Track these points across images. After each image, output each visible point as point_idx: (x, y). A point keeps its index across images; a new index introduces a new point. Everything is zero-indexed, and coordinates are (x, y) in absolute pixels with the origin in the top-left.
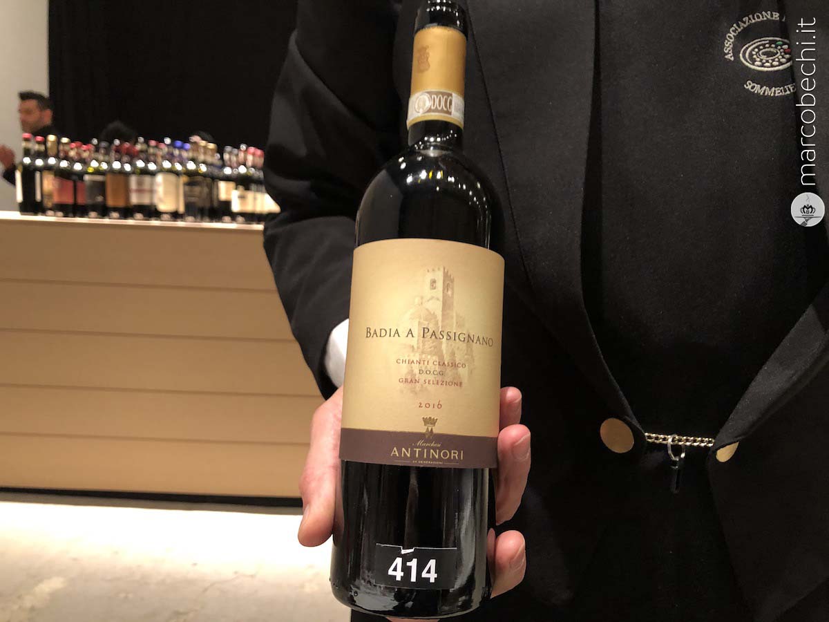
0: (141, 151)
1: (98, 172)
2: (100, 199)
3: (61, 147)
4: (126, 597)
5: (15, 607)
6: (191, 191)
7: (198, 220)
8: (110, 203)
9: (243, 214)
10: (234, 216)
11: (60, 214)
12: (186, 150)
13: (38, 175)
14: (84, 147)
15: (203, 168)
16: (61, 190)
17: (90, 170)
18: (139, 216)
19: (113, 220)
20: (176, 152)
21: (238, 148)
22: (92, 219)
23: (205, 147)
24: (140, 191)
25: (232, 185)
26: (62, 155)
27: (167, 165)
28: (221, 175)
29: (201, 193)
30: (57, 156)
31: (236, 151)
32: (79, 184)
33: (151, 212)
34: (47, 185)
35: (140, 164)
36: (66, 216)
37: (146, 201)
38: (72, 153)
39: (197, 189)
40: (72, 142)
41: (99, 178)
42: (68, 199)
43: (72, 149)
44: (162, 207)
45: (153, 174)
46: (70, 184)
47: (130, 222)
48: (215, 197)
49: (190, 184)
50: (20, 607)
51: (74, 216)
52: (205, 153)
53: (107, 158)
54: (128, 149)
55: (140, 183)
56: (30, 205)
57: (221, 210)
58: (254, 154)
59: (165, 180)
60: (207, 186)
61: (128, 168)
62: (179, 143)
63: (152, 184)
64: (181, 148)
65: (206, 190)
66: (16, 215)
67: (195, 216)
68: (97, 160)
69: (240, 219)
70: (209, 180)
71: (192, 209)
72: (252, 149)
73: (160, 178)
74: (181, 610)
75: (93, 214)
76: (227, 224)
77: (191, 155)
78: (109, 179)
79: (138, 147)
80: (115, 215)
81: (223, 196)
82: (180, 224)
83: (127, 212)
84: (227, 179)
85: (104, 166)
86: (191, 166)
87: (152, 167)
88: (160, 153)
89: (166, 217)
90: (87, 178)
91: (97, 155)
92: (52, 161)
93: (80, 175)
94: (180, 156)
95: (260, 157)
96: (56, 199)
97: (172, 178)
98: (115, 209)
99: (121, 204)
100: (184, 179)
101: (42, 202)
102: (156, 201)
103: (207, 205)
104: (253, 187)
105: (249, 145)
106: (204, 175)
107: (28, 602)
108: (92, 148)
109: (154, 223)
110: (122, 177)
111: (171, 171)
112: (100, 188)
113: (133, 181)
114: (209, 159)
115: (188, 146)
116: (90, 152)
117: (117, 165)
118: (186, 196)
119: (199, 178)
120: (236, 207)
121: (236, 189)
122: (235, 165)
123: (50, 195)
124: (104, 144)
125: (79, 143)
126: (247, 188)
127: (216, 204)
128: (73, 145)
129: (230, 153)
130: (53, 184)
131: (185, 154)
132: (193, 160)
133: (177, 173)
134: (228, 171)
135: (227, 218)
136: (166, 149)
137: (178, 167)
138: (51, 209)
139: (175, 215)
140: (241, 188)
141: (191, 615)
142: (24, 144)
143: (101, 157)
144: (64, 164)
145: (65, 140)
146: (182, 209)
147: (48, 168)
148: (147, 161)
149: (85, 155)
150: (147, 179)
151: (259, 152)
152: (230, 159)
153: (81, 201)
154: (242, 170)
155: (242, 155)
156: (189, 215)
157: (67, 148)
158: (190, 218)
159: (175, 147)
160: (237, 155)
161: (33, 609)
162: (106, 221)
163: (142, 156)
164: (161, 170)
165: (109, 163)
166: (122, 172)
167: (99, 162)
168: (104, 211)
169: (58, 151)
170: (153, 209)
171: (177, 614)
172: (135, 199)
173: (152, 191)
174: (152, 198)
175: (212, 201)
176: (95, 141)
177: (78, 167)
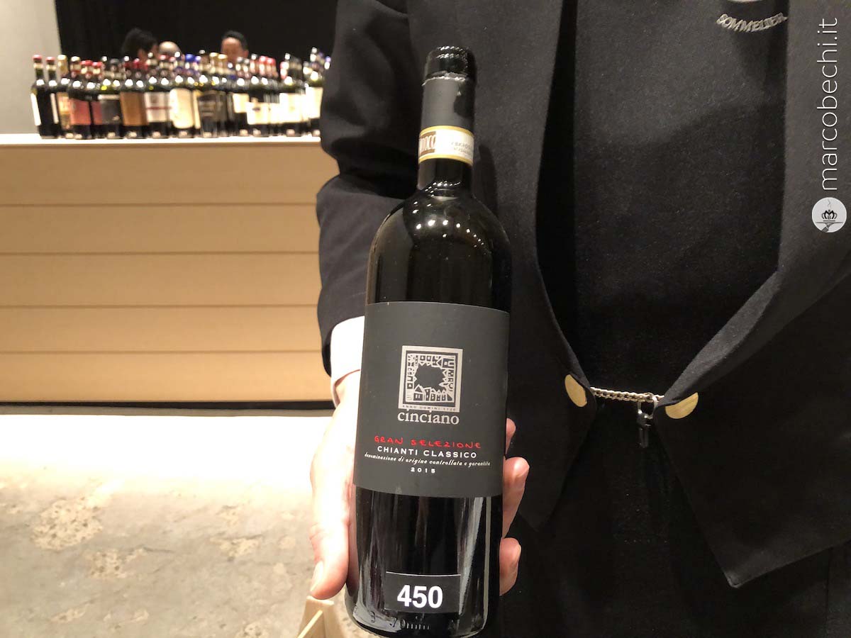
0: (152, 67)
1: (110, 91)
2: (116, 118)
3: (72, 67)
4: (180, 495)
5: (80, 508)
6: (205, 106)
7: (215, 135)
8: (127, 122)
9: (259, 127)
10: (250, 129)
11: (80, 136)
12: (198, 63)
13: (53, 96)
14: (95, 64)
15: (216, 81)
16: (77, 111)
17: (104, 88)
18: (156, 134)
19: (131, 139)
20: (187, 66)
21: (249, 57)
22: (111, 140)
23: (216, 58)
24: (155, 108)
25: (246, 97)
26: (73, 75)
27: (179, 80)
28: (234, 86)
29: (215, 106)
30: (68, 76)
31: (247, 61)
32: (94, 103)
33: (168, 129)
34: (63, 105)
35: (153, 81)
36: (85, 138)
37: (162, 118)
38: (84, 71)
39: (211, 104)
40: (82, 60)
41: (113, 97)
42: (85, 121)
43: (83, 66)
44: (178, 125)
45: (166, 90)
46: (85, 104)
47: (148, 141)
48: (230, 109)
49: (203, 99)
50: (84, 508)
51: (93, 138)
52: (216, 65)
53: (119, 76)
54: (138, 64)
55: (154, 101)
56: (49, 127)
57: (237, 123)
58: (265, 63)
59: (178, 95)
60: (221, 100)
61: (140, 84)
62: (189, 56)
63: (166, 101)
64: (191, 61)
65: (220, 104)
66: (36, 139)
67: (212, 131)
68: (109, 78)
69: (256, 132)
70: (223, 93)
71: (209, 124)
72: (263, 59)
73: (174, 93)
74: (230, 505)
75: (111, 135)
76: (244, 138)
77: (201, 68)
78: (122, 96)
79: (149, 62)
80: (133, 134)
81: (238, 109)
82: (197, 140)
83: (145, 130)
84: (241, 91)
85: (117, 84)
86: (203, 80)
87: (165, 82)
88: (171, 67)
89: (183, 133)
90: (101, 97)
91: (108, 74)
92: (65, 82)
93: (95, 94)
94: (191, 69)
95: (271, 65)
96: (73, 121)
97: (186, 93)
98: (132, 128)
99: (138, 122)
100: (197, 94)
101: (60, 123)
102: (172, 118)
103: (223, 119)
104: (267, 97)
105: (260, 55)
106: (217, 89)
107: (91, 503)
108: (103, 66)
109: (172, 140)
110: (136, 95)
111: (183, 86)
112: (116, 107)
113: (147, 96)
114: (221, 71)
115: (198, 58)
116: (101, 70)
117: (129, 83)
118: (201, 112)
119: (212, 92)
120: (251, 120)
121: (250, 101)
122: (247, 76)
123: (67, 117)
124: (113, 61)
125: (89, 62)
126: (261, 100)
127: (231, 117)
128: (84, 62)
129: (242, 63)
130: (69, 106)
131: (196, 67)
132: (204, 73)
133: (191, 89)
134: (241, 83)
135: (244, 132)
136: (176, 64)
137: (191, 81)
138: (69, 131)
139: (193, 131)
140: (255, 100)
141: (239, 509)
142: (36, 66)
143: (113, 75)
144: (77, 84)
145: (75, 59)
146: (198, 125)
147: (61, 89)
148: (158, 76)
149: (96, 72)
150: (161, 96)
151: (270, 61)
152: (242, 70)
153: (98, 121)
154: (255, 81)
155: (253, 66)
156: (206, 131)
157: (78, 67)
158: (208, 134)
159: (186, 61)
160: (248, 65)
161: (96, 509)
162: (125, 141)
163: (153, 72)
164: (175, 86)
165: (122, 80)
166: (134, 90)
167: (112, 80)
168: (122, 131)
169: (70, 72)
170: (169, 126)
171: (227, 508)
172: (151, 118)
173: (167, 108)
174: (167, 115)
175: (227, 113)
176: (105, 59)
177: (91, 86)
